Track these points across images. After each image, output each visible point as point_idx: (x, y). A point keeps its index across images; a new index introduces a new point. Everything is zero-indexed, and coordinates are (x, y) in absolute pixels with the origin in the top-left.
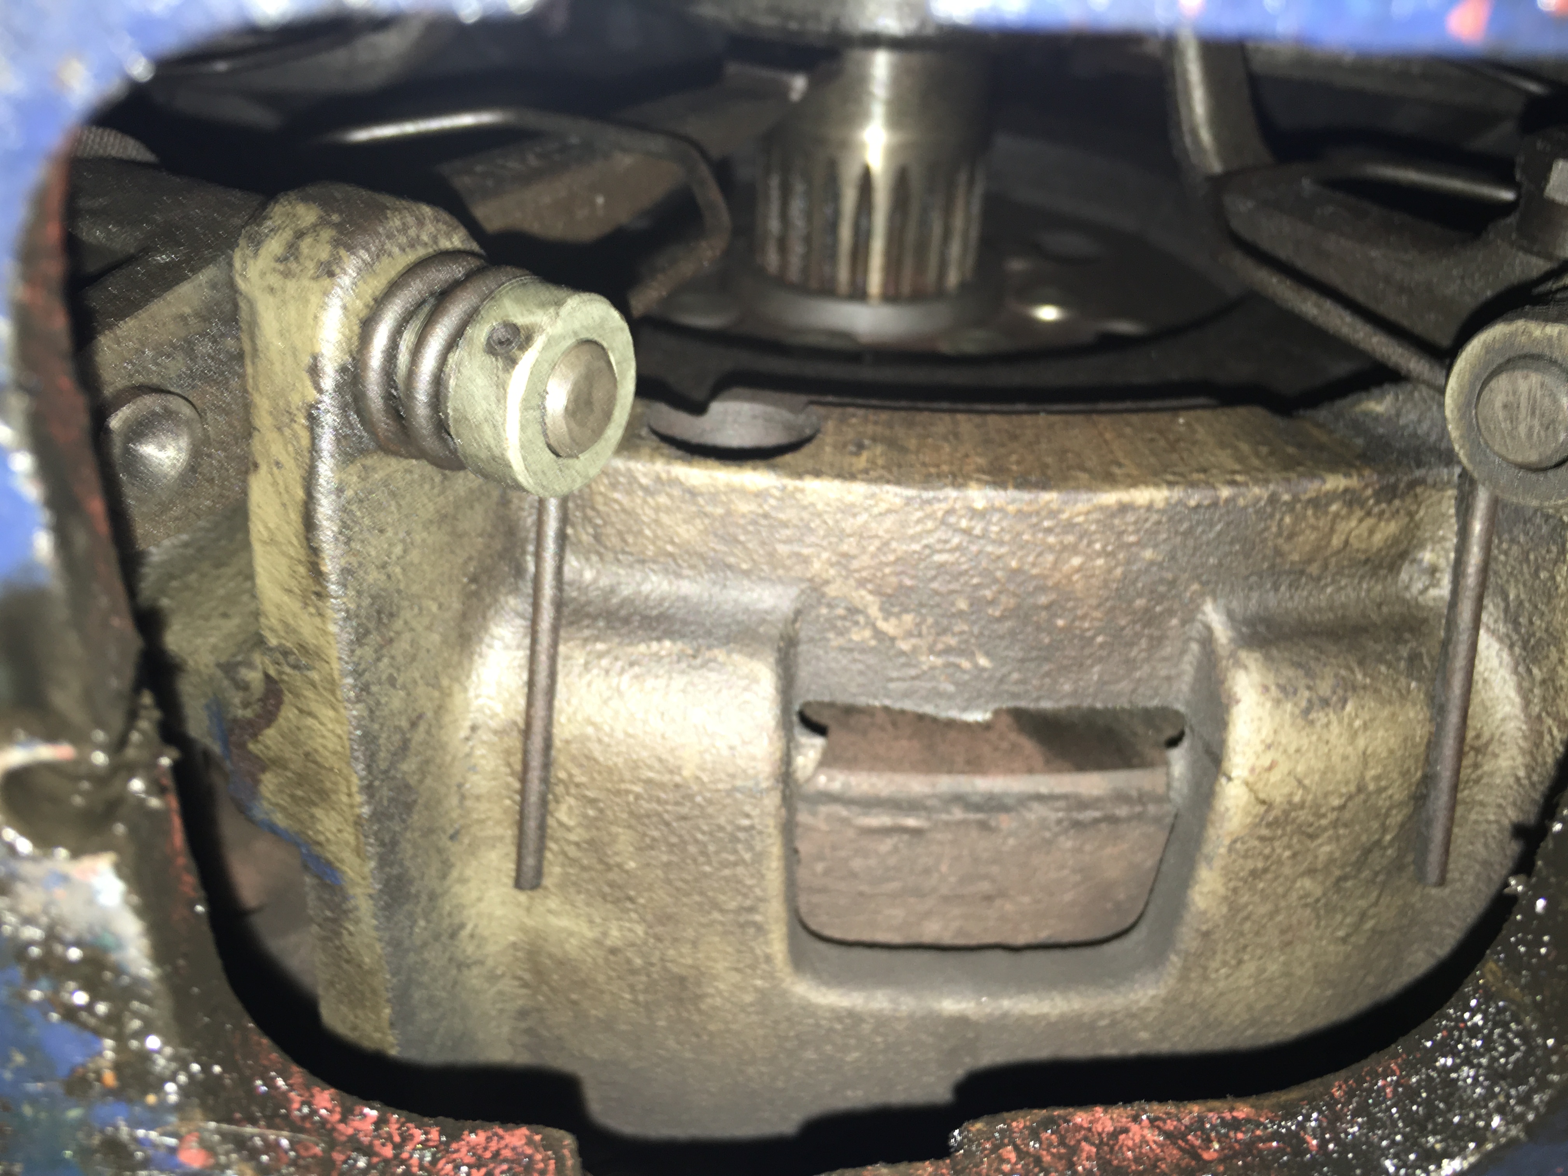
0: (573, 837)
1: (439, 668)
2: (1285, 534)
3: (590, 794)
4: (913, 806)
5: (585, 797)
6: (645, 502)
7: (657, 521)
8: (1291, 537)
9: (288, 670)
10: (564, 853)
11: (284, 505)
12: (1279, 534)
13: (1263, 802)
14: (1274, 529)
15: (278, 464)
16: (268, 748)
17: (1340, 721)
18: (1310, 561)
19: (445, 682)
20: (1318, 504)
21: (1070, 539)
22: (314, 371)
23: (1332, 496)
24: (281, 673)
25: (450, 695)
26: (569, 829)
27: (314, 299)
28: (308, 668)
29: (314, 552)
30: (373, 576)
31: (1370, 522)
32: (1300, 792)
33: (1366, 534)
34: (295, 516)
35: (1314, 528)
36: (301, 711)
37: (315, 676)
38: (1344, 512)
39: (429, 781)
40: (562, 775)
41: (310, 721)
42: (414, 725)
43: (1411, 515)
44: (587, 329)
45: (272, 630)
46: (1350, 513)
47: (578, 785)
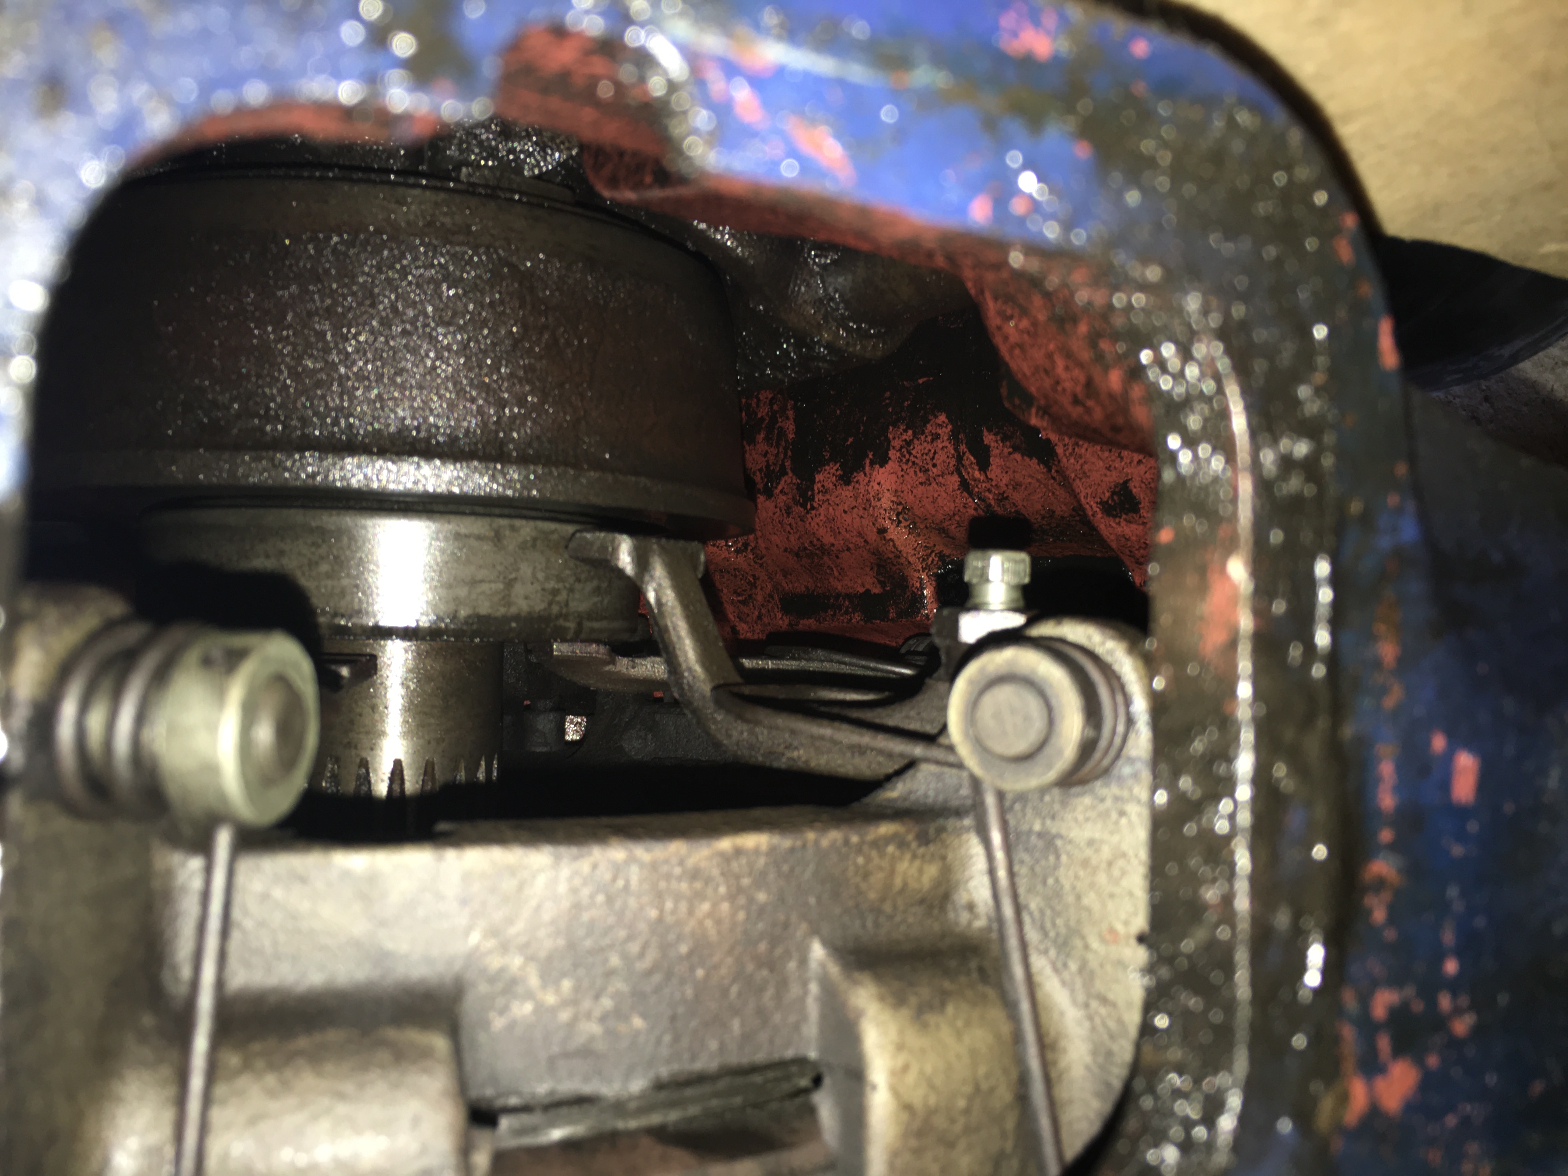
2: (861, 872)
8: (866, 876)
12: (856, 874)
13: (907, 1107)
14: (852, 869)
17: (946, 1021)
18: (883, 900)
20: (878, 845)
21: (698, 885)
23: (888, 840)
31: (917, 863)
32: (933, 1095)
33: (917, 874)
35: (881, 868)
38: (897, 853)
43: (944, 858)
46: (903, 855)
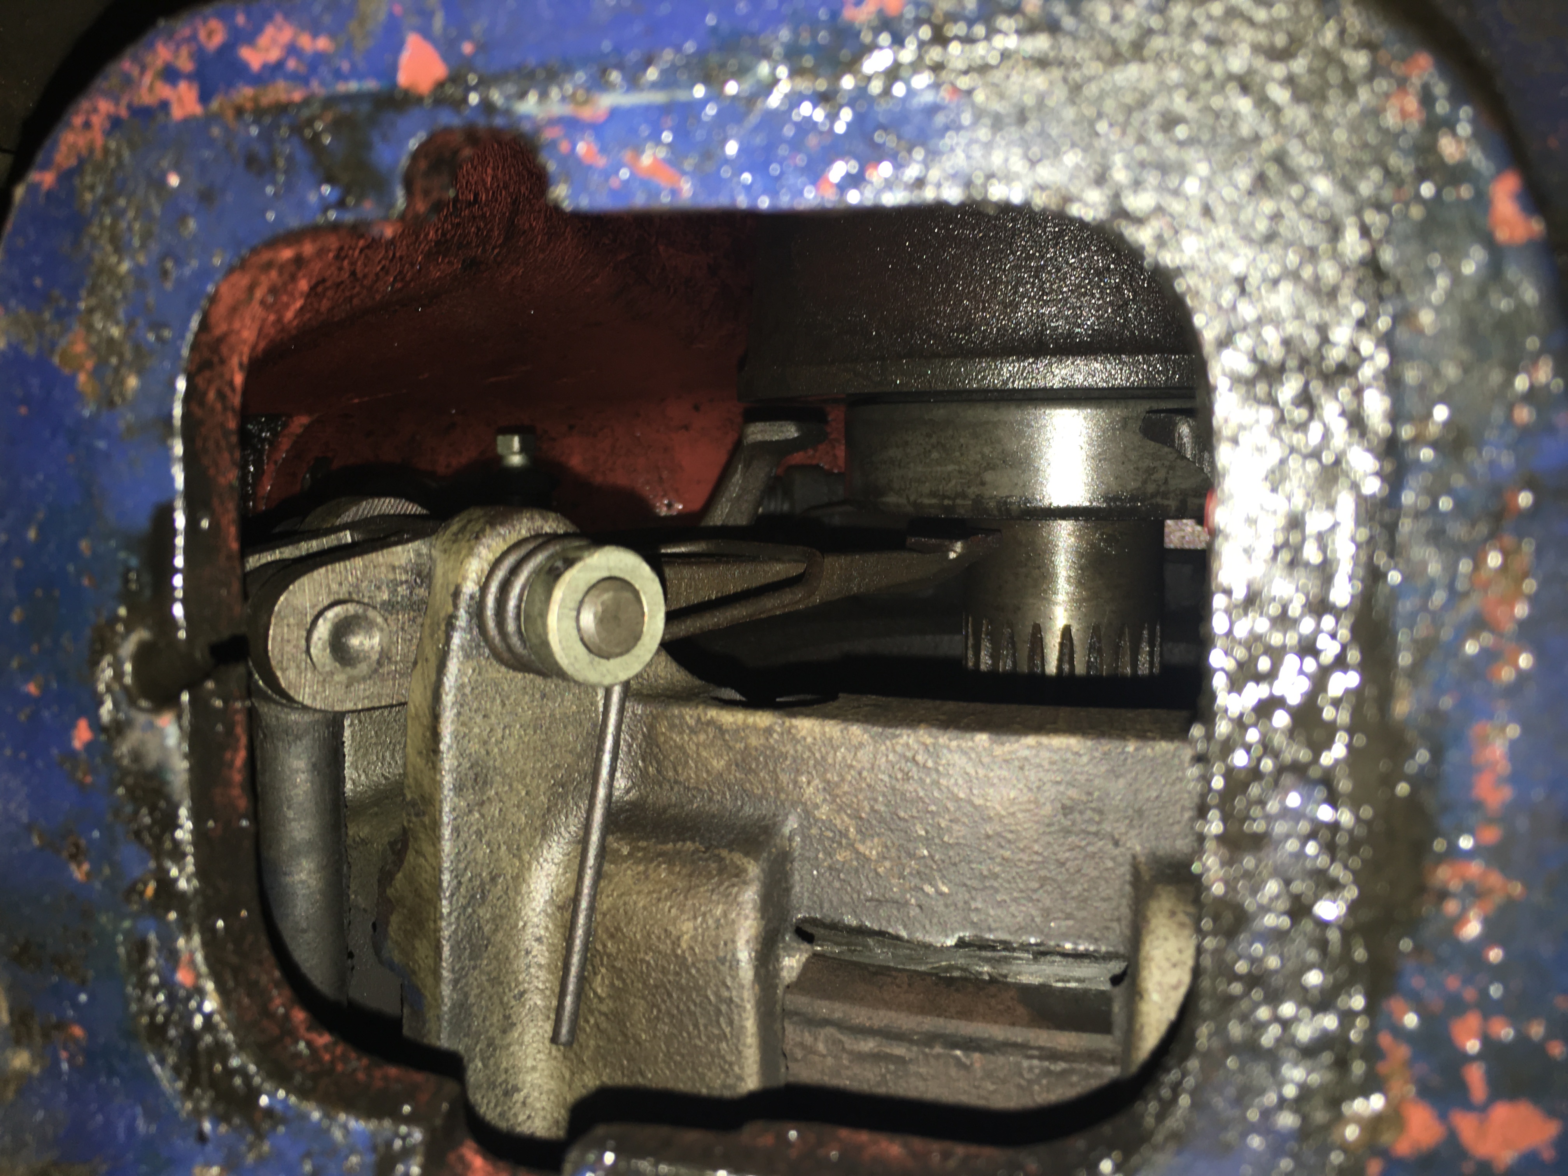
0: (604, 1008)
1: (522, 844)
3: (618, 964)
4: (899, 1037)
5: (613, 967)
6: (691, 739)
7: (698, 754)
9: (414, 819)
10: (597, 1025)
11: (425, 688)
15: (427, 660)
16: (396, 890)
19: (527, 857)
22: (456, 594)
24: (409, 821)
25: (529, 869)
26: (601, 1000)
27: (464, 552)
28: (424, 814)
29: (436, 717)
30: (474, 747)
34: (429, 693)
36: (417, 852)
37: (426, 820)
39: (500, 935)
40: (600, 947)
41: (422, 860)
42: (493, 879)
44: (621, 569)
45: (409, 787)
47: (609, 956)
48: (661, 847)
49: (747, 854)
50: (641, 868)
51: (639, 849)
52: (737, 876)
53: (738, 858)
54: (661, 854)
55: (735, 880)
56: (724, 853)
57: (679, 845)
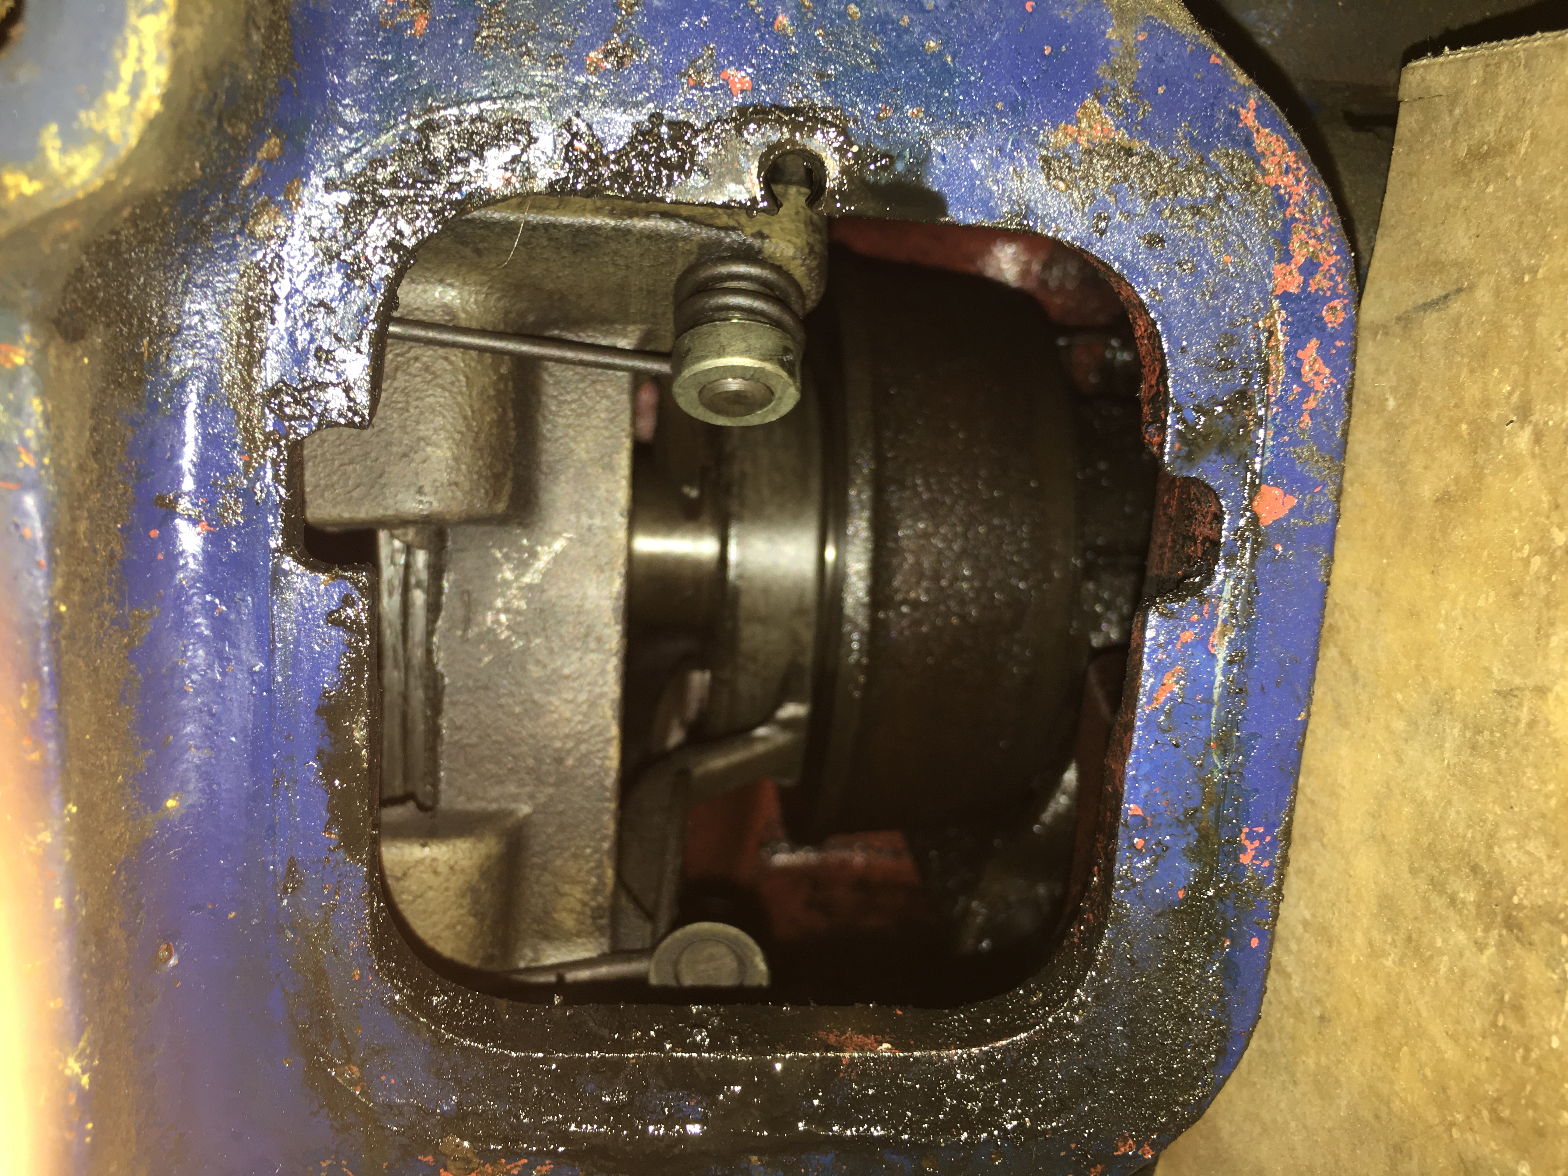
2: (579, 852)
6: (603, 420)
8: (575, 856)
12: (578, 848)
13: (405, 874)
14: (583, 844)
17: (462, 915)
18: (555, 874)
20: (598, 869)
21: (584, 707)
23: (600, 878)
30: (613, 246)
31: (578, 907)
32: (410, 898)
33: (569, 906)
35: (579, 871)
38: (589, 887)
42: (477, 250)
43: (579, 934)
44: (778, 402)
46: (587, 892)
48: (509, 405)
49: (511, 497)
50: (492, 392)
51: (506, 386)
52: (495, 494)
53: (508, 489)
54: (504, 408)
55: (491, 493)
56: (510, 474)
57: (512, 424)
